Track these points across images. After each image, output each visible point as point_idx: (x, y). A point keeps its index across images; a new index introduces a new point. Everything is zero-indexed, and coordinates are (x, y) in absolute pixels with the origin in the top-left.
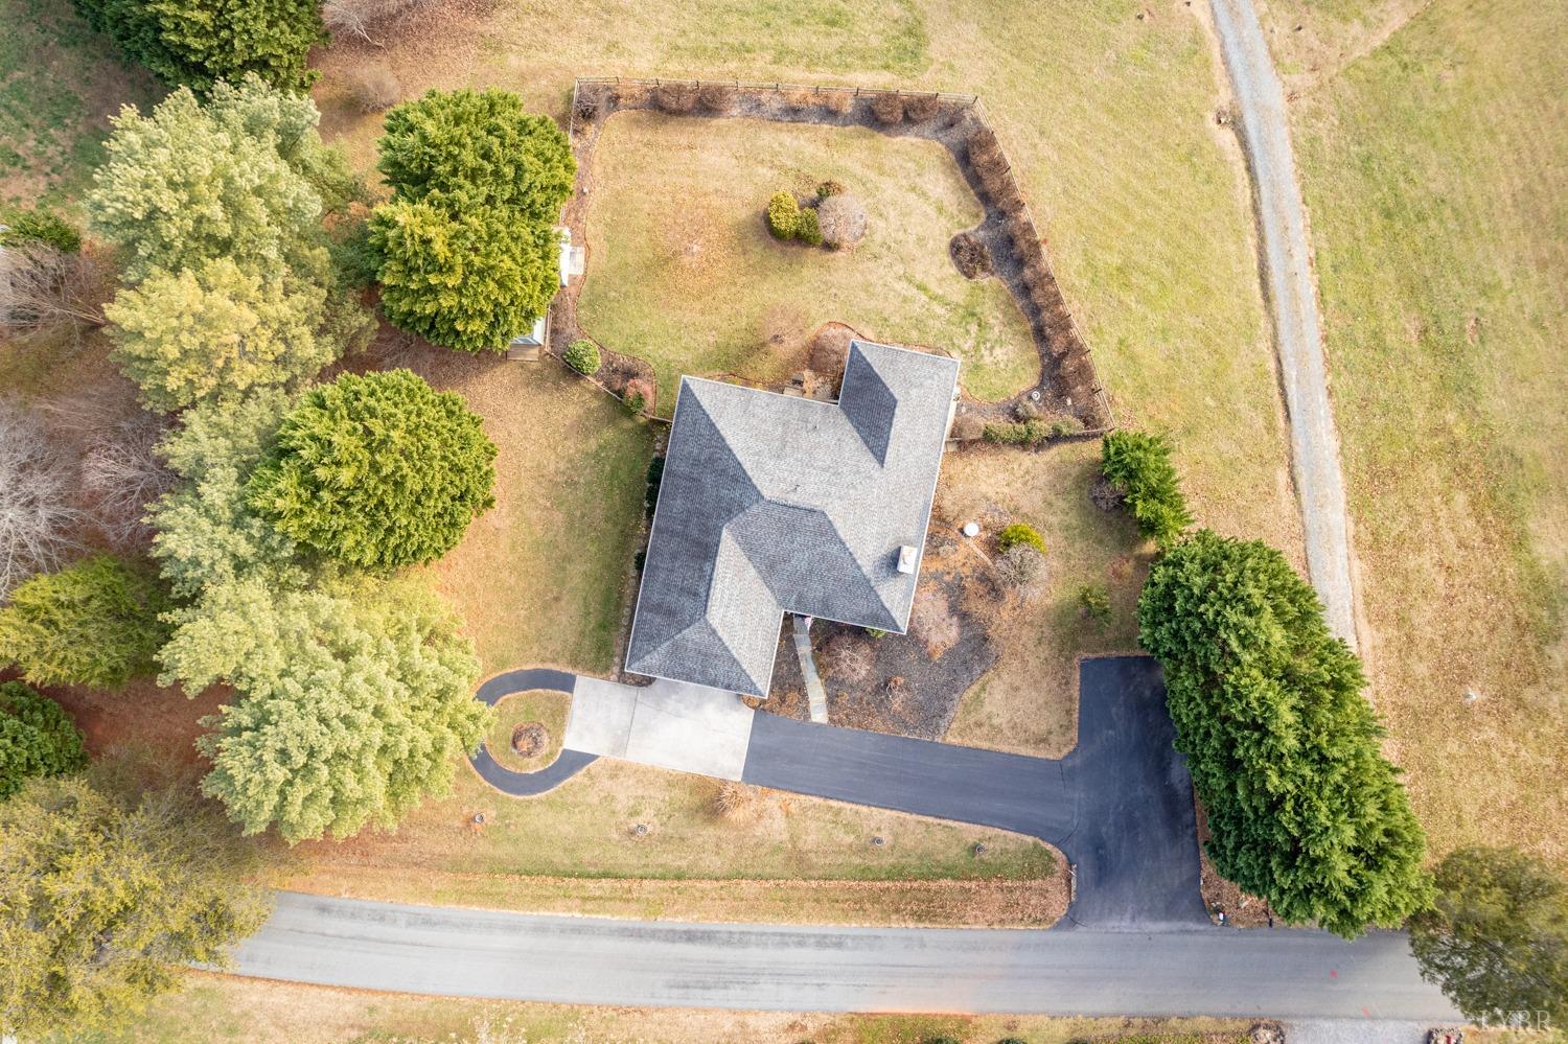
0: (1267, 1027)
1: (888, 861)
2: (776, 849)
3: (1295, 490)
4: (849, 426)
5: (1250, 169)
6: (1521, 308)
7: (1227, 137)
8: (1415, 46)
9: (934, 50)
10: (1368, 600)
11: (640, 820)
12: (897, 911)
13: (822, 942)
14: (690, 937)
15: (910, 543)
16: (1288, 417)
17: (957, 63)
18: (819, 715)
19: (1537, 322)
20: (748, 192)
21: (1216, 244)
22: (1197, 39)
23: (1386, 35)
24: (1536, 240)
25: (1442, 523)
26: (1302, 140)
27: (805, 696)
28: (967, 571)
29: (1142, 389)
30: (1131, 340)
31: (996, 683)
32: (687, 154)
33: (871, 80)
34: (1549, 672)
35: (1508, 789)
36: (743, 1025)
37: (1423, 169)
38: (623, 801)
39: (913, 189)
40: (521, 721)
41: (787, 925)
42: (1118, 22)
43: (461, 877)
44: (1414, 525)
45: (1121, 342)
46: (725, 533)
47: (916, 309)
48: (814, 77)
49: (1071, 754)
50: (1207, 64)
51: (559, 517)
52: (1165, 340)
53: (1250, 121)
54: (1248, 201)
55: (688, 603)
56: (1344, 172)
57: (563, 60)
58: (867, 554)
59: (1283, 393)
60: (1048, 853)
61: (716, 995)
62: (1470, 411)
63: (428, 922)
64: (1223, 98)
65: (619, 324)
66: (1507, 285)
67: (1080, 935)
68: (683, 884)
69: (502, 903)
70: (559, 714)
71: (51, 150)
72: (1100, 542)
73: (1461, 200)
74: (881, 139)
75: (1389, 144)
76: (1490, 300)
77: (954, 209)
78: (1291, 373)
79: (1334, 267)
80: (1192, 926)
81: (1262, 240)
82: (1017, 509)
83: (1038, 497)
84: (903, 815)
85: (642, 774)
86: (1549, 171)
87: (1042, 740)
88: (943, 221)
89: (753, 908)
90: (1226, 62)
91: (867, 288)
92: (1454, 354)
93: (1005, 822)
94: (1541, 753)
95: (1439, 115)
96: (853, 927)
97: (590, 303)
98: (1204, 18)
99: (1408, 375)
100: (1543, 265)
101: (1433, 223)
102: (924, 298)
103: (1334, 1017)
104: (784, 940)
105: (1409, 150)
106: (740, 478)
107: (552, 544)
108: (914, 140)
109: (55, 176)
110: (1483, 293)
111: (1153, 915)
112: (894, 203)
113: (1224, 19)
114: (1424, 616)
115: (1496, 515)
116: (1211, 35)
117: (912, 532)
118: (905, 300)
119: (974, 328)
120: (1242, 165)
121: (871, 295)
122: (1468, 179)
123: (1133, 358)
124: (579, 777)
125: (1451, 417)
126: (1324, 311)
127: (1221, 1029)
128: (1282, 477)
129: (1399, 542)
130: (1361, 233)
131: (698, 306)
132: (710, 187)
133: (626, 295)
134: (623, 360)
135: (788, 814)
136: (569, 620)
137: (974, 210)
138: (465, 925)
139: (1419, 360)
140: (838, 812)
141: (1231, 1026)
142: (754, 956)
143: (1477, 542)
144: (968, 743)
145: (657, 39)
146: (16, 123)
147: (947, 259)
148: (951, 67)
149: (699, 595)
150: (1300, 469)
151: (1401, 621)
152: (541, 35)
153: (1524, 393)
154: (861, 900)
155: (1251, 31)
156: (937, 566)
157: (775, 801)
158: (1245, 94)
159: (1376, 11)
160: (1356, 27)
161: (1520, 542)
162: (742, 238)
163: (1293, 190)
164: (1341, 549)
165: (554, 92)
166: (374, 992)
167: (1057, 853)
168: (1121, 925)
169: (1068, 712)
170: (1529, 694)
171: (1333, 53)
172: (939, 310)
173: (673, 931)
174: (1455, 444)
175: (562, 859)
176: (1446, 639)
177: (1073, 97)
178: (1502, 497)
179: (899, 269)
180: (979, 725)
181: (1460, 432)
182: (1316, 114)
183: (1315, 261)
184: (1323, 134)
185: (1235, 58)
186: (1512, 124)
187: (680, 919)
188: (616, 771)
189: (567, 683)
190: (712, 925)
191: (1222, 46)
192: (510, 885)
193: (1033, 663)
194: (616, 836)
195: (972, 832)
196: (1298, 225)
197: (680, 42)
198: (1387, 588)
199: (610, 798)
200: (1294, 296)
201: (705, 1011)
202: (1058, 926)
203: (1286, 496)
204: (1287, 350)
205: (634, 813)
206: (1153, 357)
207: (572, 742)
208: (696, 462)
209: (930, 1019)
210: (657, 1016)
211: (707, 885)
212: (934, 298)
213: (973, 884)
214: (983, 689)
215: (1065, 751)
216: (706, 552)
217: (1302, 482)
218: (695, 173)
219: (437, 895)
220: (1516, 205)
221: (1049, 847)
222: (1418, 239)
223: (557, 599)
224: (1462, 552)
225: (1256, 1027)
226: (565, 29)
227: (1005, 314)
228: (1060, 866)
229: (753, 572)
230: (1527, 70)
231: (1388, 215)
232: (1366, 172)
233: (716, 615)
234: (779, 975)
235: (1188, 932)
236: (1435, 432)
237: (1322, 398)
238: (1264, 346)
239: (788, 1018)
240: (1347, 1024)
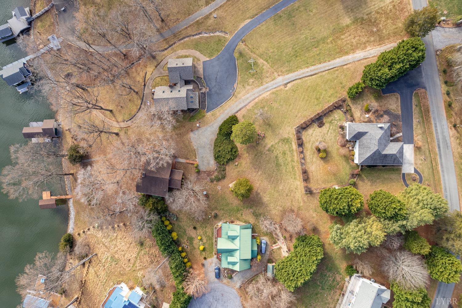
0: (437, 53)
1: (421, 119)
2: (423, 136)
3: (347, 64)
4: (362, 138)
5: (293, 81)
6: (308, 33)
7: (289, 85)
8: (266, 57)
9: (286, 136)
10: (363, 49)
11: (423, 159)
12: (428, 116)
13: (436, 127)
14: (439, 147)
15: (377, 126)
16: (335, 67)
17: (288, 132)
18: (401, 134)
19: (311, 30)
20: (318, 162)
21: (309, 84)
22: (273, 93)
23: (264, 62)
24: (297, 32)
25: (347, 39)
26: (287, 73)
27: (399, 137)
28: (374, 115)
29: (336, 92)
30: (328, 96)
31: (390, 107)
32: (313, 173)
33: (294, 146)
34: (368, 18)
35: (389, 21)
36: (452, 136)
37: (288, 52)
38: (420, 162)
39: (312, 135)
40: (411, 180)
41: (434, 133)
42: (273, 107)
43: (437, 185)
44: (348, 44)
45: (329, 97)
46: (383, 153)
47: (332, 131)
48: (296, 155)
49: (398, 93)
50: (277, 91)
51: (378, 181)
52: (327, 90)
53: (285, 82)
54: (299, 80)
55: (393, 157)
56: (291, 65)
57: (300, 196)
58: (381, 132)
59: (331, 69)
60: (415, 94)
61: (448, 142)
62: (327, 38)
63: (446, 189)
64: (282, 87)
65: (345, 178)
66: (305, 35)
67: (427, 86)
68: (430, 150)
69: (440, 178)
70: (409, 175)
71: (331, 275)
72: (363, 95)
73: (292, 45)
74: (304, 142)
75: (284, 59)
76: (308, 38)
77: (314, 128)
78: (327, 68)
79: (307, 64)
80: (422, 68)
81: (306, 77)
82: (361, 109)
83: (358, 106)
84: (413, 118)
85: (416, 160)
86: (285, 32)
87: (397, 98)
88: (316, 130)
89: (432, 139)
90: (276, 88)
91: (330, 140)
92: (318, 42)
93: (411, 102)
94: (382, 17)
95: (278, 51)
96: (433, 122)
97: (342, 183)
98: (269, 93)
99: (323, 49)
100: (301, 30)
101: (297, 49)
102: (330, 130)
103: (433, 42)
104: (437, 133)
105: (284, 55)
106: (375, 153)
107: (382, 181)
108: (303, 137)
109: (335, 273)
110: (307, 39)
111: (422, 75)
112: (315, 138)
113: (268, 89)
114: (364, 40)
115: (344, 31)
116: (271, 91)
117: (375, 126)
118: (331, 133)
119: (333, 121)
120: (293, 82)
121: (332, 139)
122: (288, 45)
123: (332, 95)
124: (418, 170)
125: (329, 41)
126: (316, 65)
127: (438, 60)
128: (345, 67)
129: (352, 46)
130: (301, 61)
131: (339, 166)
132: (319, 168)
133: (339, 178)
134: (350, 176)
135: (417, 136)
136: (394, 176)
137: (313, 125)
138: (445, 183)
139: (320, 47)
140: (415, 128)
141: (438, 59)
142: (440, 137)
143: (349, 33)
144: (400, 110)
145: (294, 182)
146: (327, 281)
147: (322, 128)
148: (289, 133)
149: (392, 156)
150: (343, 64)
151: (365, 43)
152: (296, 201)
153: (323, 30)
154: (428, 122)
155: (269, 84)
156: (374, 120)
157: (415, 139)
158: (281, 84)
159: (261, 64)
160: (264, 67)
161: (348, 26)
162: (326, 161)
163: (296, 73)
164: (355, 55)
165: (306, 197)
166: (459, 196)
167: (414, 92)
168: (424, 80)
169: (392, 95)
170: (373, 21)
171: (270, 70)
172: (331, 127)
173: (439, 150)
174: (333, 39)
175: (431, 170)
176: (366, 35)
177: (289, 112)
178: (341, 30)
179: (326, 135)
180: (397, 109)
181: (331, 39)
182: (281, 71)
183: (308, 67)
184: (285, 69)
185: (275, 86)
186: (277, 39)
187: (437, 150)
188: (416, 164)
189: (404, 174)
190: (436, 144)
191: (273, 89)
192: (436, 177)
193: (385, 102)
194: (426, 162)
195: (414, 107)
196: (301, 71)
197: (293, 178)
198: (360, 46)
199: (420, 164)
200: (314, 70)
201: (451, 143)
202: (426, 90)
203: (348, 66)
204: (324, 69)
205: (422, 160)
206: (331, 92)
207: (413, 172)
208: (372, 160)
209: (445, 107)
210: (453, 150)
211: (430, 147)
212: (329, 129)
213: (422, 105)
214: (391, 109)
215: (398, 94)
216: (386, 156)
217: (345, 63)
218: (317, 171)
219: (441, 189)
220: (291, 36)
221: (414, 94)
222: (300, 51)
223: (391, 178)
224: (351, 35)
225: (437, 55)
226: (294, 197)
227: (329, 117)
228: (416, 91)
229: (387, 148)
230: (268, 39)
231: (297, 57)
232: (290, 61)
233: (395, 152)
234: (443, 132)
235: (423, 69)
236: (332, 43)
237: (330, 63)
238: (324, 73)
239: (449, 129)
240: (434, 40)
